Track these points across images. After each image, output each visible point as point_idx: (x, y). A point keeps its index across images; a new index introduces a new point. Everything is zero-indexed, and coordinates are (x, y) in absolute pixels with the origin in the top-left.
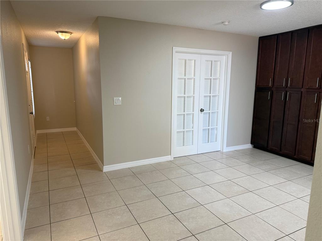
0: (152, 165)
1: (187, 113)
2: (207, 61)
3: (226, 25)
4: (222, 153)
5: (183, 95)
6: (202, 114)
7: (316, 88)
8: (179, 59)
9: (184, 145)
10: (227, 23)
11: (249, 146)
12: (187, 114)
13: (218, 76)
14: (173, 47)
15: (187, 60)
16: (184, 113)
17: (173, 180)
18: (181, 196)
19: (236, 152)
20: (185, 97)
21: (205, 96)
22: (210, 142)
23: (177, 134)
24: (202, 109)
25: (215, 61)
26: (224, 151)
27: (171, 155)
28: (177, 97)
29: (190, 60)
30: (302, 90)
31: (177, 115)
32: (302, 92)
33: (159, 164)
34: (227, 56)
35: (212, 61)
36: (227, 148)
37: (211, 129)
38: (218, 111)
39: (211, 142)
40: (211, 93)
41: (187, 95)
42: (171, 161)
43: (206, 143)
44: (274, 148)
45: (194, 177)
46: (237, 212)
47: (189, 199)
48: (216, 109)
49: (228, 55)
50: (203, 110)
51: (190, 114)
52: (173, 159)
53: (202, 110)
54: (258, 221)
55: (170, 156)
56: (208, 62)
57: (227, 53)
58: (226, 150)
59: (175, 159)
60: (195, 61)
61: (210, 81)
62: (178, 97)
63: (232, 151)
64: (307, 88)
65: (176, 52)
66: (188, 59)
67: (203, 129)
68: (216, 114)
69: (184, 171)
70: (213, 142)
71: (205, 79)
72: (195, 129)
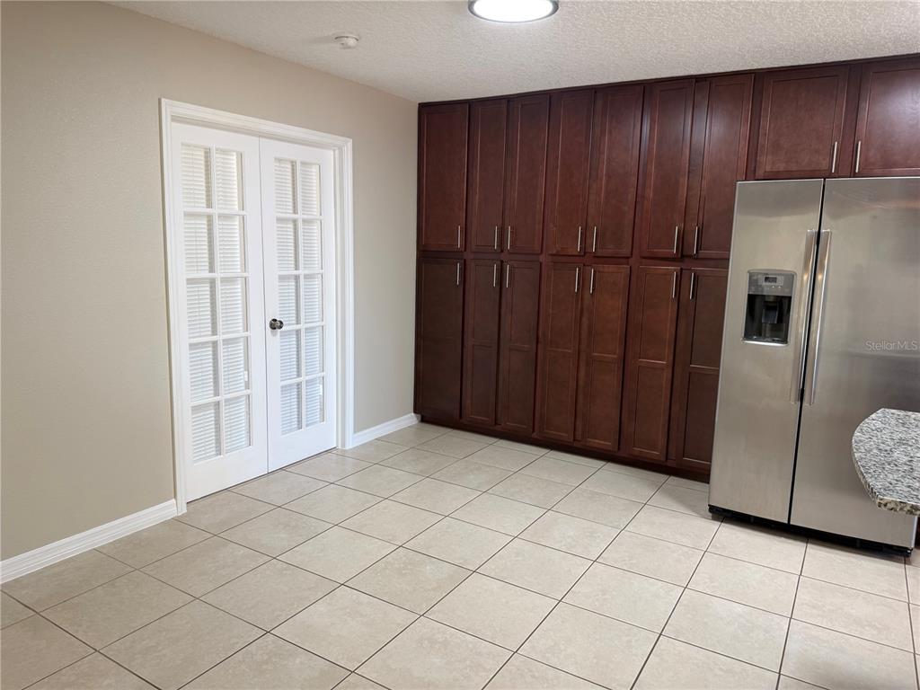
0: (105, 551)
1: (226, 336)
2: (279, 160)
3: (350, 47)
4: (343, 454)
5: (207, 275)
6: (275, 339)
7: (577, 254)
8: (182, 144)
9: (219, 452)
10: (351, 42)
11: (411, 419)
12: (224, 340)
13: (316, 212)
14: (163, 100)
15: (214, 151)
16: (214, 338)
17: (211, 598)
18: (266, 657)
19: (380, 442)
20: (212, 282)
21: (282, 278)
22: (304, 424)
23: (193, 414)
24: (275, 320)
25: (303, 163)
26: (349, 446)
27: (175, 497)
28: (185, 282)
29: (224, 152)
30: (542, 258)
31: (191, 345)
32: (541, 264)
33: (134, 542)
34: (337, 152)
35: (293, 164)
36: (356, 435)
37: (307, 382)
38: (323, 323)
39: (307, 425)
40: (301, 265)
41: (222, 275)
42: (177, 520)
43: (291, 430)
44: (479, 418)
45: (285, 566)
46: (468, 663)
47: (298, 661)
48: (317, 317)
49: (340, 149)
50: (281, 323)
51: (234, 340)
52: (185, 511)
53: (275, 325)
54: (537, 675)
55: (174, 500)
56: (283, 165)
57: (339, 140)
58: (353, 441)
59: (192, 506)
60: (240, 156)
61: (291, 226)
62: (190, 281)
63: (370, 444)
64: (554, 252)
65: (175, 119)
66: (217, 150)
67: (282, 387)
68: (317, 335)
69: (243, 551)
70: (316, 425)
71: (279, 220)
72: (257, 390)
